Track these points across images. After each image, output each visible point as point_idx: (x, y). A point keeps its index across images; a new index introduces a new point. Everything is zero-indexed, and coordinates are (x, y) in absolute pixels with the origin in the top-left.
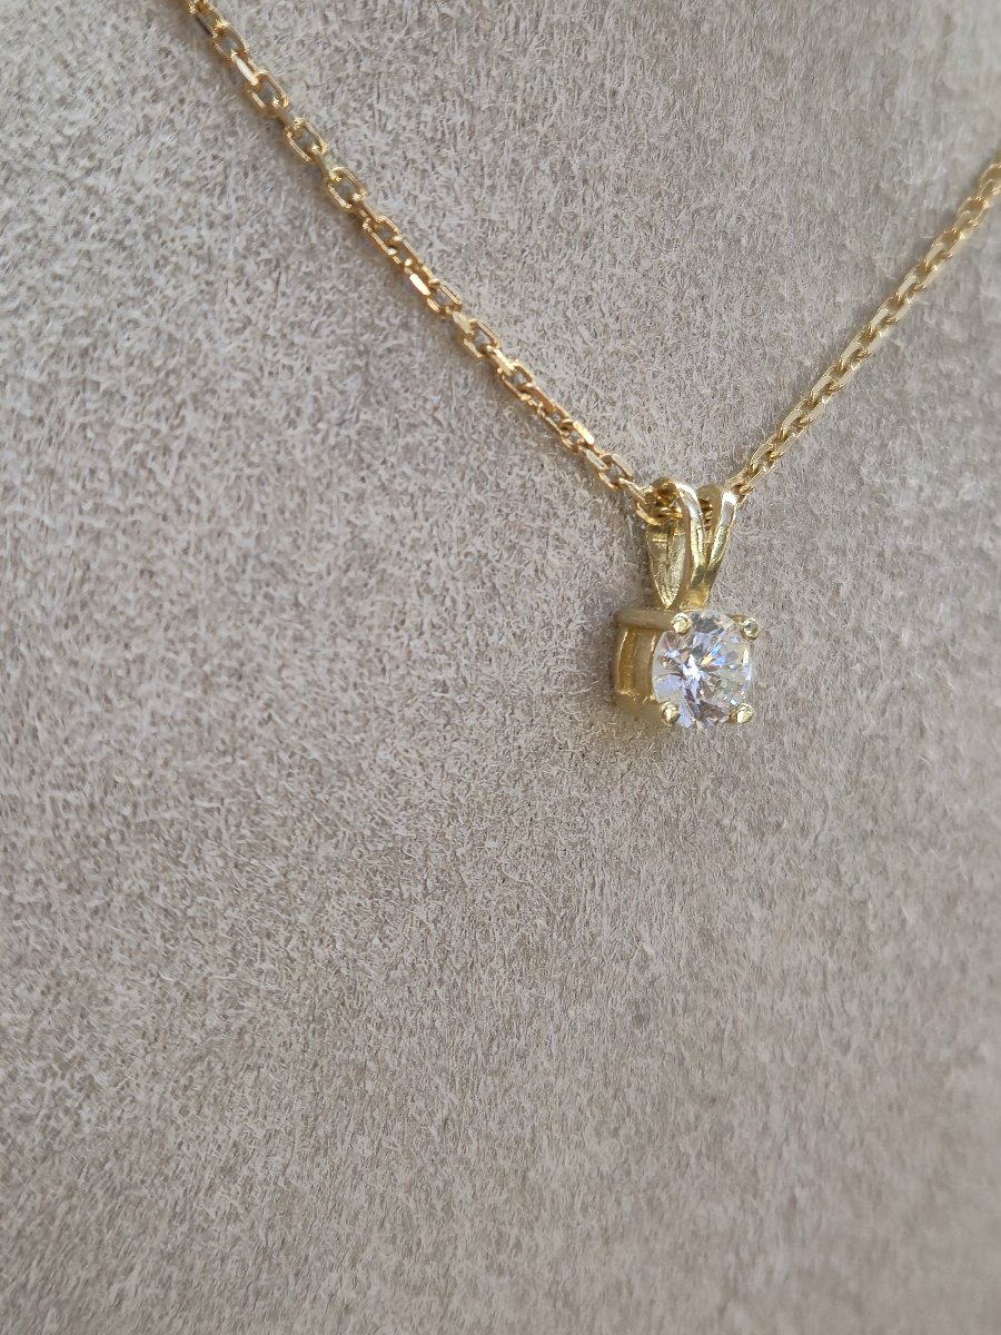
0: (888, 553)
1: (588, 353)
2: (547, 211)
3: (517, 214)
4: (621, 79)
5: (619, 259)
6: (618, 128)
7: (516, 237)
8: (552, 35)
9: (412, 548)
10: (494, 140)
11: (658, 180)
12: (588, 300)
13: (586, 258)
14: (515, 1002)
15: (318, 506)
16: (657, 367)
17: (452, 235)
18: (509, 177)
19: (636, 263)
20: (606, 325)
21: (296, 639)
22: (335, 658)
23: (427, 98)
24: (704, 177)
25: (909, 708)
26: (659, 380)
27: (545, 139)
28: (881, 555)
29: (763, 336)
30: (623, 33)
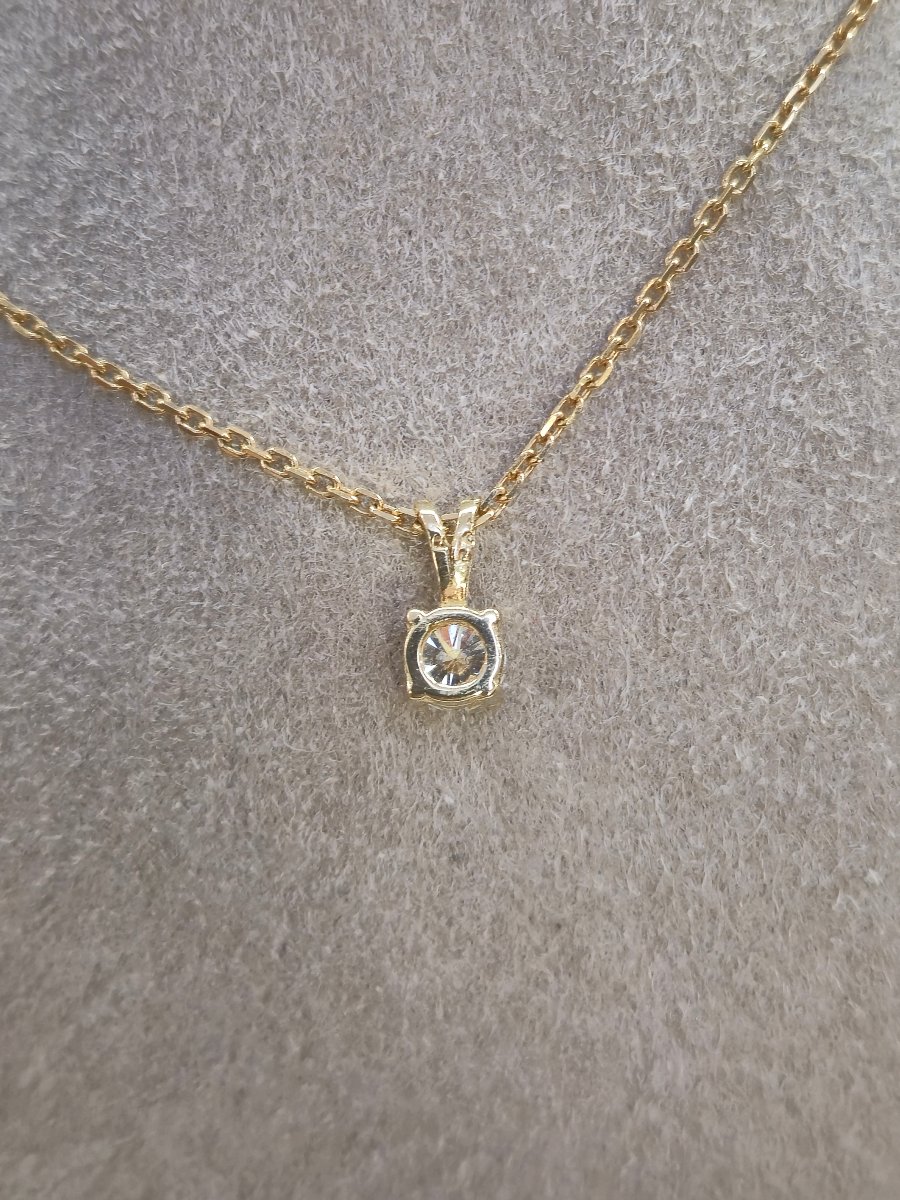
0: (658, 427)
1: (297, 301)
2: (239, 189)
3: (212, 197)
4: (288, 64)
5: (315, 215)
6: (293, 105)
7: (214, 217)
8: (216, 42)
9: (154, 488)
10: (180, 141)
11: (342, 140)
12: (291, 256)
13: (284, 222)
14: (325, 849)
15: (66, 465)
16: (370, 301)
17: (154, 227)
18: (198, 169)
19: (333, 216)
20: (312, 274)
21: (62, 572)
22: (97, 584)
23: (115, 119)
24: (390, 128)
25: (708, 566)
26: (374, 312)
27: (225, 129)
28: (650, 429)
29: (481, 254)
30: (282, 24)
